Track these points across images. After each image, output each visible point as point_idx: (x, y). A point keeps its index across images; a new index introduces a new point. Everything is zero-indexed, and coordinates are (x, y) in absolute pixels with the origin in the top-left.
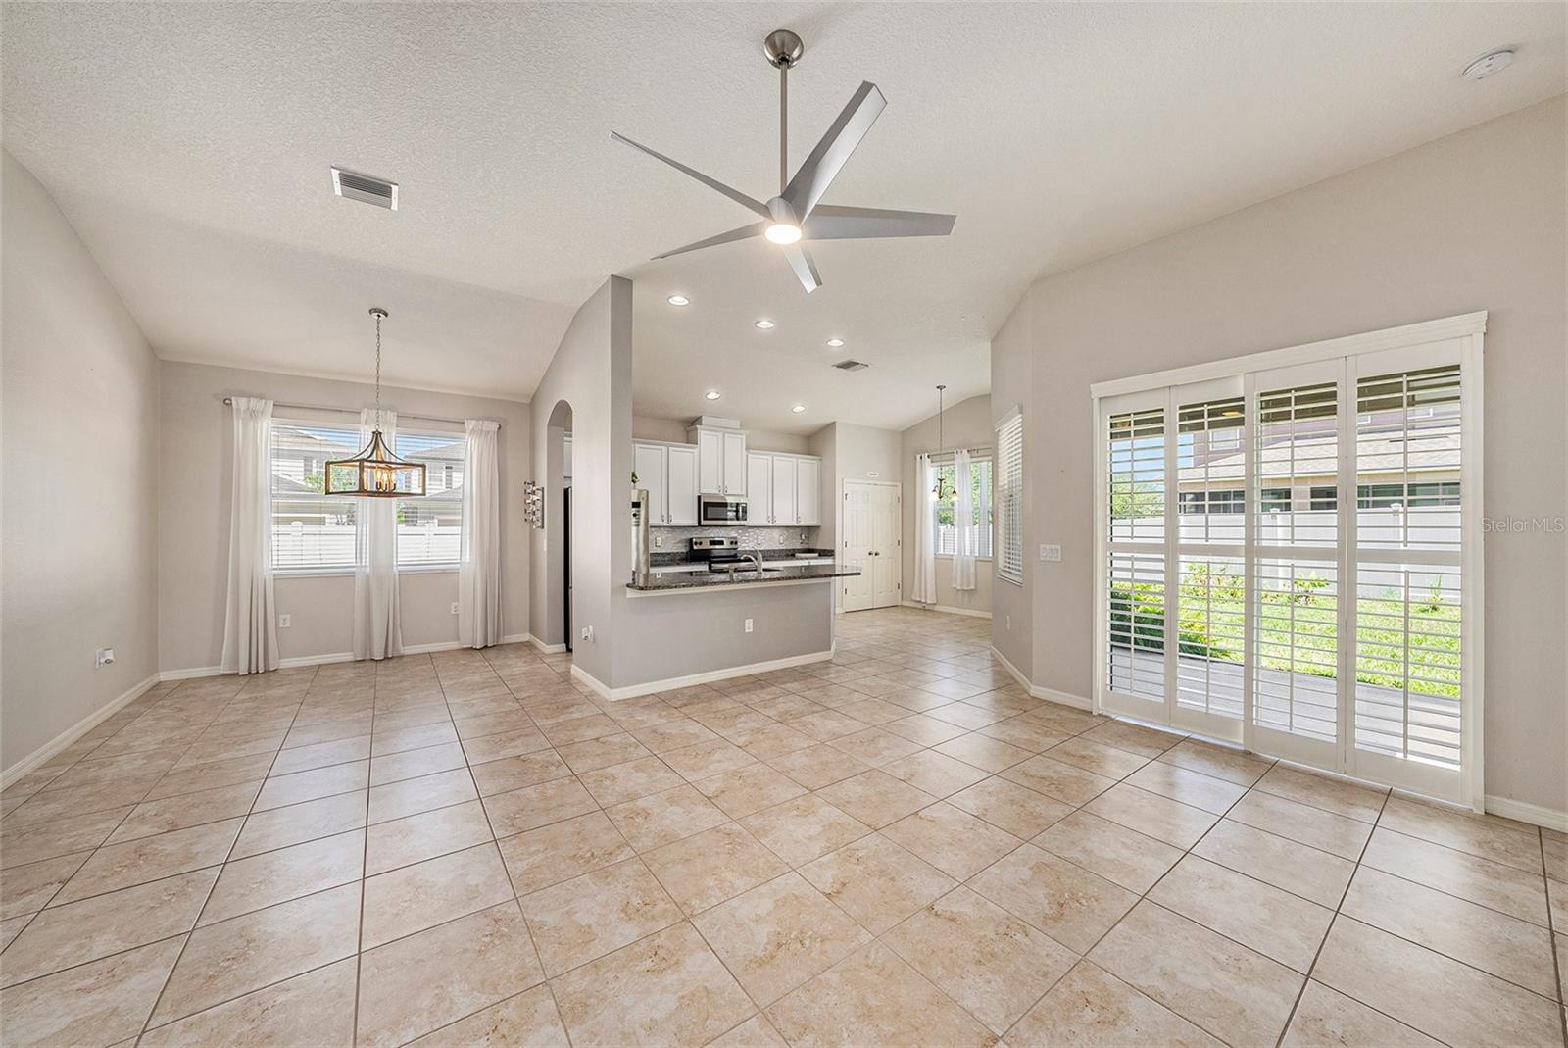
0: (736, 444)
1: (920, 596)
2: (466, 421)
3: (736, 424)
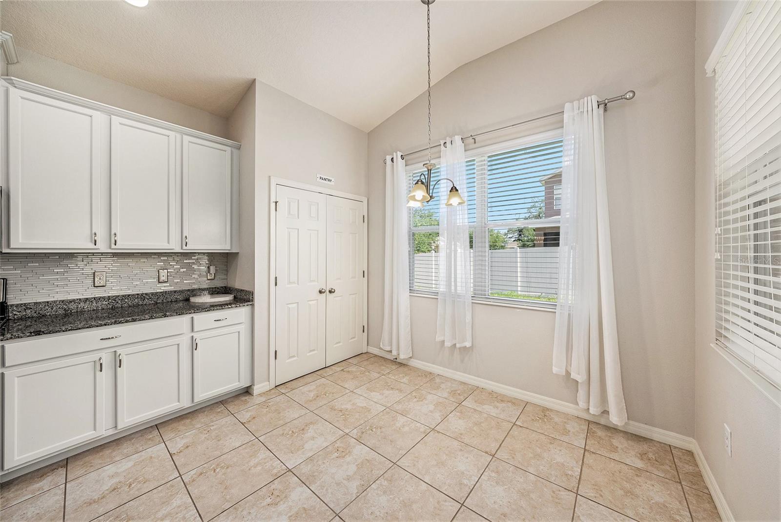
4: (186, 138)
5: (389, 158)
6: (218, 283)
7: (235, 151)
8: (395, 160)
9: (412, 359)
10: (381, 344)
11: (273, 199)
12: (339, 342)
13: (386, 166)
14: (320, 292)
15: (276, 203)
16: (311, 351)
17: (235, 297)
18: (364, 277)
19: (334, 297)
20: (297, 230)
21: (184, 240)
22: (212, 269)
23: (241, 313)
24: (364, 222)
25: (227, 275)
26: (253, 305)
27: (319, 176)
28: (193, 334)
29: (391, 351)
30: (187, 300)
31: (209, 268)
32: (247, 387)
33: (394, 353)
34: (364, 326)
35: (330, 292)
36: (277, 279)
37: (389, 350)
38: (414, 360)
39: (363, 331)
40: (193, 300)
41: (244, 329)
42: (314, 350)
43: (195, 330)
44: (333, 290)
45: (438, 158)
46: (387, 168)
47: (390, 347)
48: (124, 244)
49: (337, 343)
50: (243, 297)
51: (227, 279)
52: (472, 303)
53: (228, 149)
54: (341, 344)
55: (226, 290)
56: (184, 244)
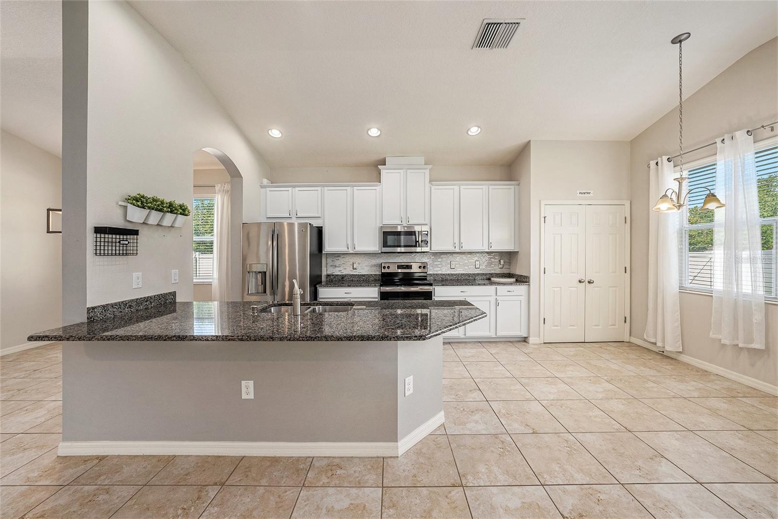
0: (419, 179)
1: (655, 336)
2: (216, 185)
3: (421, 160)
4: (491, 187)
5: (653, 164)
6: (506, 271)
7: (517, 187)
8: (659, 164)
9: (682, 355)
10: (645, 335)
11: (543, 216)
12: (598, 325)
13: (649, 170)
14: (580, 282)
15: (545, 217)
16: (572, 326)
17: (516, 280)
18: (626, 272)
19: (593, 287)
20: (560, 235)
21: (489, 244)
22: (502, 262)
23: (521, 289)
24: (625, 222)
25: (510, 266)
26: (529, 285)
27: (578, 192)
28: (496, 297)
29: (655, 344)
30: (489, 279)
31: (500, 261)
32: (525, 337)
33: (659, 344)
34: (625, 318)
35: (589, 282)
36: (546, 269)
37: (654, 342)
38: (684, 356)
39: (625, 322)
40: (493, 279)
41: (524, 299)
42: (574, 326)
43: (498, 294)
44: (592, 281)
45: (714, 155)
46: (651, 172)
47: (655, 340)
48: (466, 248)
49: (595, 326)
50: (523, 280)
51: (510, 268)
52: (765, 303)
53: (512, 187)
54: (600, 327)
55: (510, 276)
56: (490, 247)
